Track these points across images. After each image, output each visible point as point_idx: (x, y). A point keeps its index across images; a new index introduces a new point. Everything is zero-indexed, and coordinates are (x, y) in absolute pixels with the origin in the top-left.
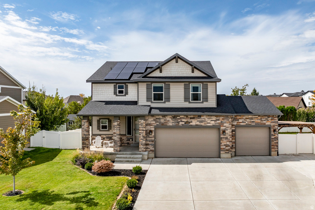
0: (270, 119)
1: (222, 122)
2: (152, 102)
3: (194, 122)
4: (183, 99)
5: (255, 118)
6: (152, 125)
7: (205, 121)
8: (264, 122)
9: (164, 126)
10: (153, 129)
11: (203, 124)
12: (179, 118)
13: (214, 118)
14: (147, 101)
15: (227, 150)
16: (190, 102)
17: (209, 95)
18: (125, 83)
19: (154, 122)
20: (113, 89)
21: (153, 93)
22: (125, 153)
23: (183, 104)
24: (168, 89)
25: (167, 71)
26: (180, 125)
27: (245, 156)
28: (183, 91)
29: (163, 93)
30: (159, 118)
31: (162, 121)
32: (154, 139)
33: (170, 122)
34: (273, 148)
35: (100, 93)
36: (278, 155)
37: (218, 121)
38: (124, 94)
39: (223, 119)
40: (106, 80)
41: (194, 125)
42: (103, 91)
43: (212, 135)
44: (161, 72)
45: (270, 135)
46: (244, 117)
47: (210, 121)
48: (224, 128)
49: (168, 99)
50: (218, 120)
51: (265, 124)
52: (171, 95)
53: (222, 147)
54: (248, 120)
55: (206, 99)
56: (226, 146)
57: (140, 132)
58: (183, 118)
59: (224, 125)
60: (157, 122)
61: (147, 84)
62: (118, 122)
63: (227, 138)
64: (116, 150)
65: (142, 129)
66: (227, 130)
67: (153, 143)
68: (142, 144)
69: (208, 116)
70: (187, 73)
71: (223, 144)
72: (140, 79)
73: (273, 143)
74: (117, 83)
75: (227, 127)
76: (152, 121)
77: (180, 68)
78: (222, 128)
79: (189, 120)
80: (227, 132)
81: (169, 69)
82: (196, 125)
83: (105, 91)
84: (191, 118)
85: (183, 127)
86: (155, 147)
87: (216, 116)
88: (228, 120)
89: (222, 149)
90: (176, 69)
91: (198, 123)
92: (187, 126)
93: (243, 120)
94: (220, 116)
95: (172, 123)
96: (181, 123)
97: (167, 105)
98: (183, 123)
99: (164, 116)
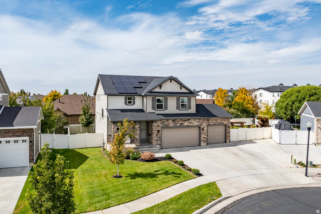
0: (226, 120)
1: (202, 123)
2: (156, 110)
3: (186, 124)
4: (176, 108)
5: (218, 119)
6: (160, 127)
7: (192, 123)
8: (223, 122)
9: (167, 127)
10: (160, 129)
11: (191, 124)
12: (177, 121)
13: (197, 121)
14: (152, 109)
15: (205, 141)
16: (180, 110)
17: (191, 105)
18: (133, 96)
19: (161, 124)
20: (124, 100)
21: (156, 103)
22: (144, 147)
23: (176, 111)
24: (166, 100)
25: (165, 88)
26: (177, 126)
27: (214, 144)
28: (176, 102)
29: (163, 103)
30: (164, 122)
31: (166, 123)
32: (161, 136)
33: (171, 124)
34: (228, 138)
35: (114, 103)
36: (230, 142)
37: (199, 123)
38: (132, 104)
39: (202, 121)
40: (119, 93)
41: (185, 126)
42: (117, 102)
43: (195, 132)
44: (160, 88)
45: (226, 130)
46: (212, 119)
47: (195, 122)
48: (203, 126)
49: (166, 108)
50: (200, 121)
51: (223, 123)
52: (168, 105)
53: (201, 139)
54: (214, 121)
55: (190, 108)
56: (204, 138)
57: (153, 131)
58: (179, 121)
59: (203, 125)
60: (162, 124)
61: (152, 97)
62: (139, 125)
63: (204, 133)
64: (138, 145)
65: (155, 129)
66: (205, 128)
67: (160, 139)
68: (155, 140)
69: (194, 119)
70: (177, 90)
71: (202, 137)
72: (148, 94)
73: (227, 135)
74: (127, 96)
75: (205, 126)
76: (160, 124)
77: (173, 86)
78: (202, 127)
79: (183, 122)
80: (204, 129)
81: (166, 86)
82: (187, 125)
83: (118, 102)
84: (184, 121)
85: (179, 127)
86: (161, 142)
87: (199, 119)
88: (205, 121)
89: (202, 140)
90: (170, 86)
91: (188, 124)
92: (182, 126)
93: (212, 121)
94: (201, 119)
95: (173, 124)
96: (178, 124)
97: (166, 112)
98: (179, 124)
99: (167, 120)
